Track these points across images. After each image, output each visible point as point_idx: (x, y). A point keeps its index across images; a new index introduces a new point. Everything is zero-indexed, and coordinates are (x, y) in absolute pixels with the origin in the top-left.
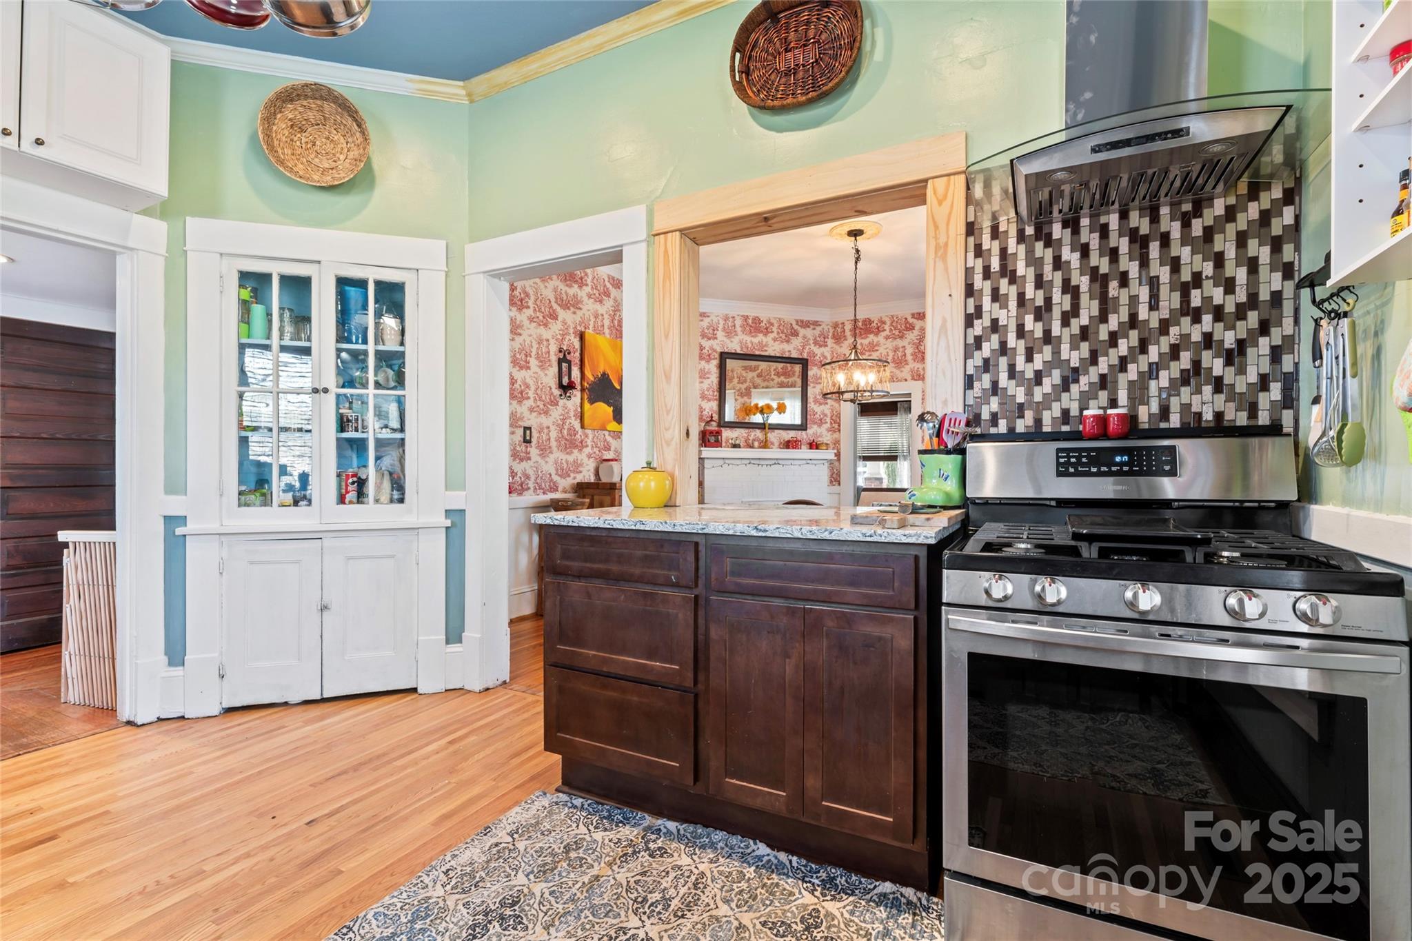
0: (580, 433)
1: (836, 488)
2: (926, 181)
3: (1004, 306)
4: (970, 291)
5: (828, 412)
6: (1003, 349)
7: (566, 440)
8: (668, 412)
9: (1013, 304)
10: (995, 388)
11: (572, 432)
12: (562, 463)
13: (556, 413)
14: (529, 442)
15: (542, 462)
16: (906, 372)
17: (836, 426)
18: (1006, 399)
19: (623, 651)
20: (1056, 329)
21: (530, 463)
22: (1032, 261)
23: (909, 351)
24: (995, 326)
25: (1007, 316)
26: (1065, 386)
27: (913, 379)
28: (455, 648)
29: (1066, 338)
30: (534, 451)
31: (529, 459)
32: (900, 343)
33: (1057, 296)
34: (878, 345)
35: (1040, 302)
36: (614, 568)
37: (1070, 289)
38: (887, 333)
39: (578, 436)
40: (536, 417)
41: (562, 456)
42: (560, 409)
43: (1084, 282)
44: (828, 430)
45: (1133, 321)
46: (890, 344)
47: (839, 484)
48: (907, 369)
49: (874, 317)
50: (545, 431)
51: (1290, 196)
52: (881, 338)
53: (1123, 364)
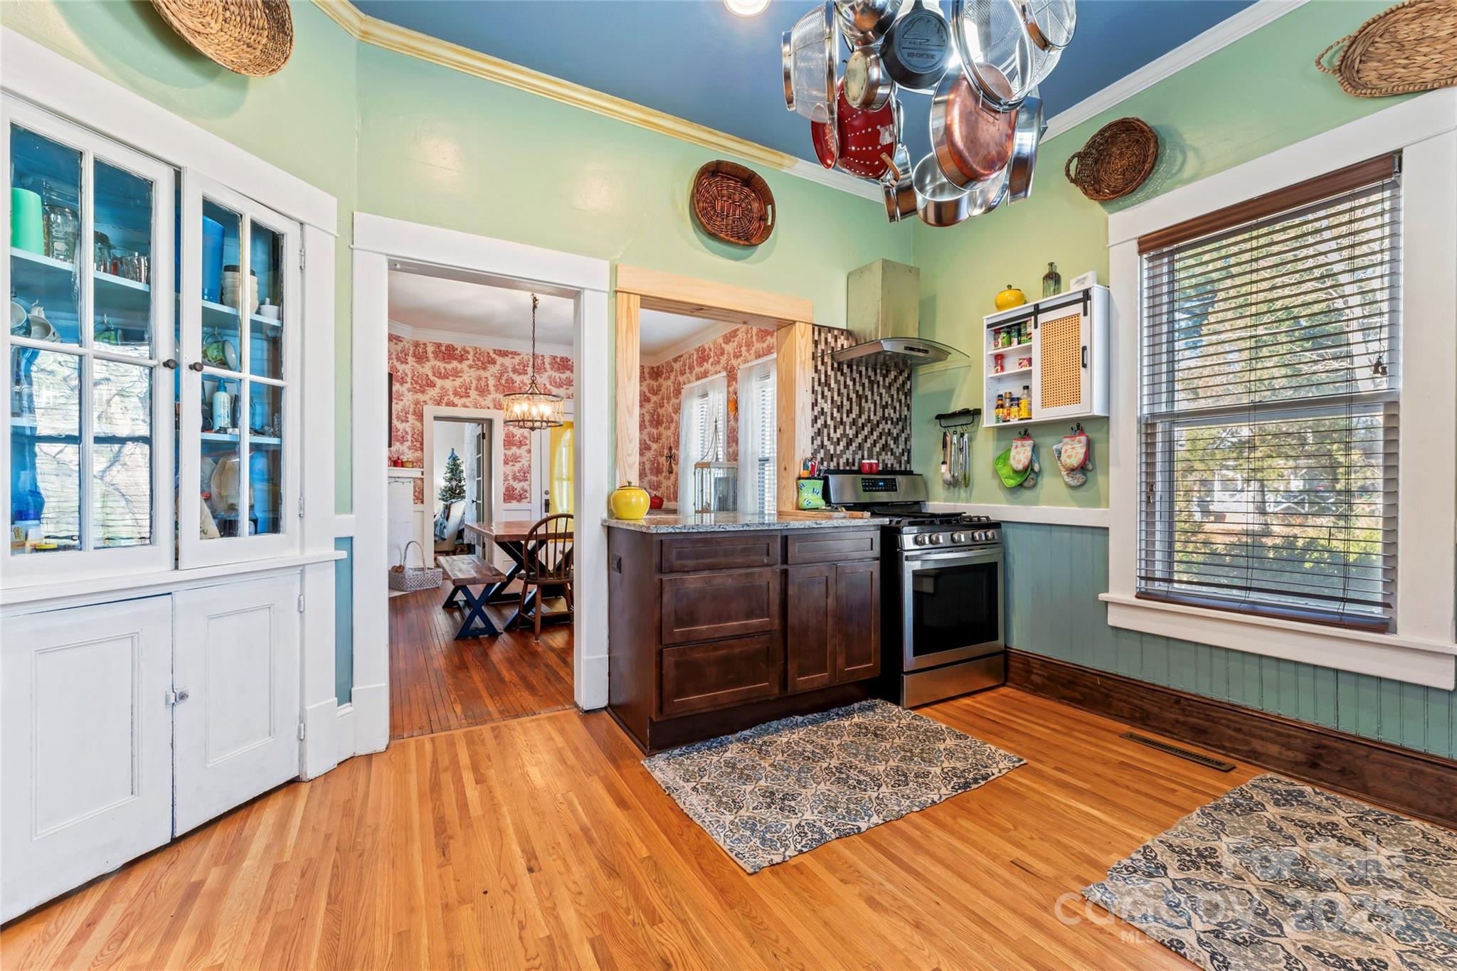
1: (419, 507)
2: (794, 322)
3: (826, 402)
4: (813, 391)
5: (409, 430)
6: (825, 425)
8: (630, 441)
9: (829, 401)
10: (822, 446)
16: (488, 401)
17: (418, 445)
18: (827, 451)
19: (729, 619)
20: (845, 419)
22: (837, 382)
23: (492, 382)
24: (822, 412)
25: (827, 407)
26: (847, 447)
27: (495, 407)
28: (347, 708)
29: (848, 424)
32: (483, 374)
33: (845, 402)
34: (461, 371)
35: (839, 403)
36: (723, 560)
37: (849, 399)
38: (470, 362)
43: (853, 396)
44: (410, 448)
45: (869, 420)
46: (473, 373)
47: (422, 502)
48: (490, 398)
49: (459, 345)
51: (909, 378)
52: (464, 366)
53: (865, 441)
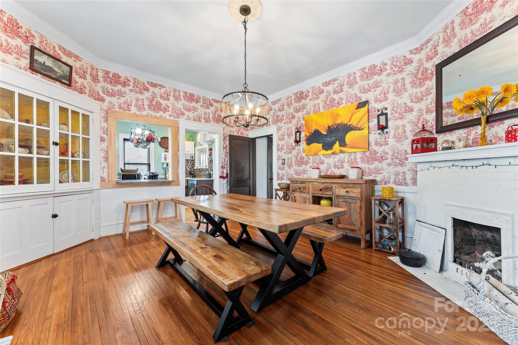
0: (305, 158)
7: (299, 161)
11: (302, 158)
12: (297, 170)
13: (294, 152)
14: (284, 164)
15: (289, 170)
21: (285, 171)
30: (286, 167)
31: (284, 169)
39: (305, 159)
40: (286, 155)
41: (297, 168)
42: (296, 151)
50: (290, 159)
